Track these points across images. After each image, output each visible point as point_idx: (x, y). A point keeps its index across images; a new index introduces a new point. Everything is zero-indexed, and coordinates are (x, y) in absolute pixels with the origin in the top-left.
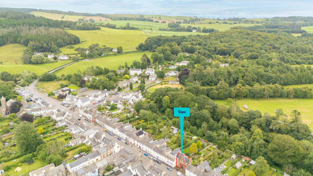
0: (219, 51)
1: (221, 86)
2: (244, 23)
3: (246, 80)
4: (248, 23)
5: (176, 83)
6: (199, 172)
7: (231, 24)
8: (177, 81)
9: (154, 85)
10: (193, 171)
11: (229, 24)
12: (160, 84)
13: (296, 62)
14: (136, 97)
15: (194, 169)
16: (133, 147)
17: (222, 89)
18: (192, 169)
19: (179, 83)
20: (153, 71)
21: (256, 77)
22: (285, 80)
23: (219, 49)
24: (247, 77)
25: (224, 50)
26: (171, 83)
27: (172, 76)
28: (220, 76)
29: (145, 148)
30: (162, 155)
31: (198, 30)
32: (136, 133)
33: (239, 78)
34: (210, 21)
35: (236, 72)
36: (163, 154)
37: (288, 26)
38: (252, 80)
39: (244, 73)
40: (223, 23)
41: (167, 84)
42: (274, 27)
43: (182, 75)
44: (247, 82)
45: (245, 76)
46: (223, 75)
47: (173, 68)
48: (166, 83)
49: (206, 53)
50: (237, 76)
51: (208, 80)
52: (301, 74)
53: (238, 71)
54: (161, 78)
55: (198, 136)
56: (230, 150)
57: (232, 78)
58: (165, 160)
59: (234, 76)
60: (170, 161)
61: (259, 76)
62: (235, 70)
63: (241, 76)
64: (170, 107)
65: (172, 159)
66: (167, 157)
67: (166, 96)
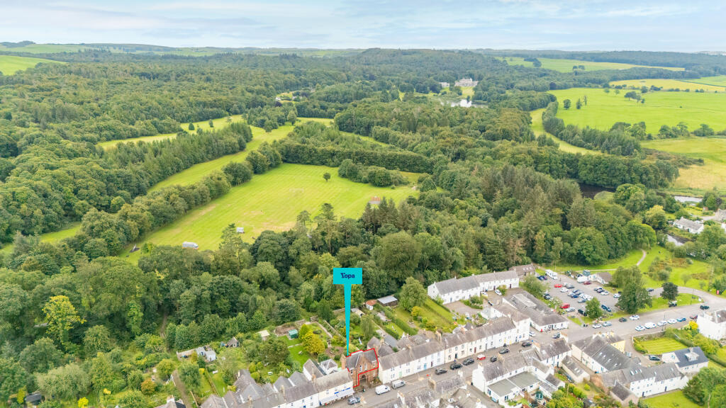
6: (406, 355)
10: (397, 362)
17: (107, 228)
21: (103, 184)
22: (146, 176)
24: (87, 188)
28: (24, 206)
30: (317, 392)
35: (53, 186)
36: (315, 389)
38: (99, 193)
39: (74, 183)
44: (92, 201)
45: (79, 188)
46: (29, 200)
58: (329, 396)
59: (57, 195)
60: (340, 387)
61: (105, 180)
62: (45, 181)
63: (70, 190)
64: (82, 323)
65: (343, 378)
66: (330, 385)
67: (53, 299)
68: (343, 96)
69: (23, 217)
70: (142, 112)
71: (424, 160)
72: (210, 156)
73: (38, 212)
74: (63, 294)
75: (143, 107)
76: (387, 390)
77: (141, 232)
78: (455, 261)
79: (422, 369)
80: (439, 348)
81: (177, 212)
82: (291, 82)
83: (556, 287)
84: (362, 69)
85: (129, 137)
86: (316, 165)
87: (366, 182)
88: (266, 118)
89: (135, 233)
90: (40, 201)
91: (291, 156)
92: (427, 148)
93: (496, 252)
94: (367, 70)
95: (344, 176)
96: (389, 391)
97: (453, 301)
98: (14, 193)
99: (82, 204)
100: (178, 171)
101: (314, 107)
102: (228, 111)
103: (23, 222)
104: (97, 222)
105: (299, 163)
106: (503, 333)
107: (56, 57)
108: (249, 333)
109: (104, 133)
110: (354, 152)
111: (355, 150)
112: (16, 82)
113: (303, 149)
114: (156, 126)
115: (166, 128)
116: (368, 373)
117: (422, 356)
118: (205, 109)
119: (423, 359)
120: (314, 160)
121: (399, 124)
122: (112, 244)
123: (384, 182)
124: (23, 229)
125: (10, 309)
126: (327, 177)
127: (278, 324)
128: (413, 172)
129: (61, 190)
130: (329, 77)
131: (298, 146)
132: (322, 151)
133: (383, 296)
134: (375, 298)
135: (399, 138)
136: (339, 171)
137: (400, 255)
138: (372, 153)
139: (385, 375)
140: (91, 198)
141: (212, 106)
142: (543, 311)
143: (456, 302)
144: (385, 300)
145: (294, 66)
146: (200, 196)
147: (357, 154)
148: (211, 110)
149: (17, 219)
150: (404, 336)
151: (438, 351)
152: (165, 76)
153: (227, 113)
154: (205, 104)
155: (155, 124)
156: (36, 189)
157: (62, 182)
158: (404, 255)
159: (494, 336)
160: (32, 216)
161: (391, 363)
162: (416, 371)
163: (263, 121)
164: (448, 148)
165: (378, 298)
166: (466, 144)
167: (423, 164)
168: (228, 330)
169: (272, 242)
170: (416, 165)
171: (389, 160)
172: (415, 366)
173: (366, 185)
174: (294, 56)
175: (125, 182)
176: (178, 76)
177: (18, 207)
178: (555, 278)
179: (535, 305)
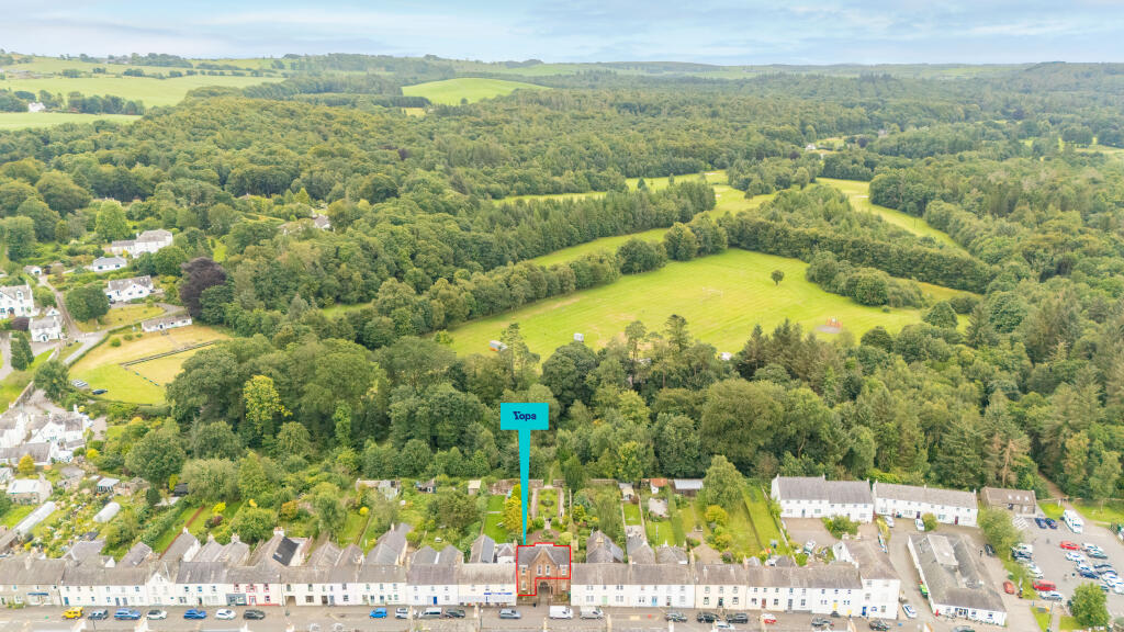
0: (242, 178)
1: (397, 295)
2: (209, 74)
3: (425, 265)
4: (222, 74)
5: (179, 324)
6: (620, 573)
7: (162, 78)
8: (178, 316)
9: (83, 356)
10: (600, 578)
11: (154, 76)
12: (108, 343)
13: (488, 191)
14: (63, 426)
15: (599, 571)
16: (292, 614)
17: (400, 306)
18: (594, 575)
19: (189, 321)
20: (26, 294)
21: (451, 251)
22: (518, 246)
23: (238, 172)
24: (427, 253)
25: (263, 175)
26: (153, 328)
27: (134, 302)
28: (344, 266)
29: (357, 592)
30: (458, 583)
31: (51, 104)
32: (275, 557)
33: (403, 262)
34: (70, 66)
35: (388, 245)
36: (455, 577)
37: (364, 84)
38: (442, 261)
39: (414, 245)
40: (126, 74)
41: (139, 336)
42: (322, 88)
43: (200, 288)
44: (430, 271)
45: (417, 252)
46: (351, 260)
47: (112, 268)
48: (134, 334)
49: (209, 193)
50: (396, 257)
51: (308, 289)
52: (548, 222)
53: (392, 239)
54: (91, 320)
55: (479, 477)
56: (603, 476)
57: (385, 267)
58: (474, 594)
59: (387, 258)
60: (496, 588)
61: (456, 245)
62: (379, 238)
63: (405, 253)
64: (286, 415)
65: (504, 576)
66: (479, 579)
67: (257, 378)
68: (928, 146)
69: (341, 280)
70: (583, 159)
71: (978, 267)
72: (628, 227)
73: (357, 275)
74: (270, 375)
75: (588, 152)
76: (565, 616)
77: (449, 318)
78: (851, 450)
79: (648, 603)
80: (685, 579)
81: (514, 299)
82: (850, 120)
83: (1063, 547)
84: (1006, 100)
85: (548, 193)
86: (784, 256)
87: (843, 294)
88: (756, 176)
89: (439, 317)
90: (365, 262)
91: (746, 238)
92: (999, 247)
93: (958, 452)
94: (1015, 101)
95: (812, 279)
96: (569, 618)
97: (807, 515)
98: (338, 249)
99: (415, 272)
100: (569, 245)
101: (854, 162)
102: (711, 162)
103: (338, 284)
104: (390, 296)
105: (757, 250)
106: (830, 592)
107: (545, 81)
108: (456, 479)
109: (519, 184)
110: (850, 240)
111: (853, 238)
112: (464, 113)
113: (767, 228)
114: (589, 180)
115: (603, 183)
116: (553, 581)
117: (650, 583)
118: (677, 159)
119: (649, 589)
120: (781, 247)
121: (980, 200)
122: (401, 326)
123: (873, 298)
124: (337, 294)
125: (207, 380)
126: (777, 277)
127: (505, 477)
128: (953, 287)
129: (396, 251)
130: (928, 113)
131: (761, 223)
132: (797, 235)
133: (686, 476)
134: (669, 476)
135: (963, 225)
136: (808, 269)
137: (727, 417)
138: (882, 246)
139: (578, 593)
140: (430, 266)
141: (687, 154)
142: (965, 580)
143: (812, 518)
144: (681, 484)
145: (878, 94)
146: (557, 282)
147: (854, 245)
148: (683, 160)
149: (332, 281)
150: (666, 545)
151: (682, 583)
152: (655, 108)
153: (709, 166)
154: (676, 152)
155: (588, 177)
156: (365, 247)
157: (399, 242)
158: (732, 417)
159: (808, 590)
160: (350, 279)
161: (590, 578)
162: (634, 603)
163: (748, 181)
164: (1040, 251)
165: (675, 477)
166: (1087, 247)
167: (975, 275)
168: (430, 467)
169: (564, 358)
170: (961, 275)
171: (910, 260)
172: (633, 594)
173: (843, 298)
174: (886, 78)
175: (482, 251)
176: (673, 108)
177: (338, 266)
178: (1076, 529)
179: (956, 563)
